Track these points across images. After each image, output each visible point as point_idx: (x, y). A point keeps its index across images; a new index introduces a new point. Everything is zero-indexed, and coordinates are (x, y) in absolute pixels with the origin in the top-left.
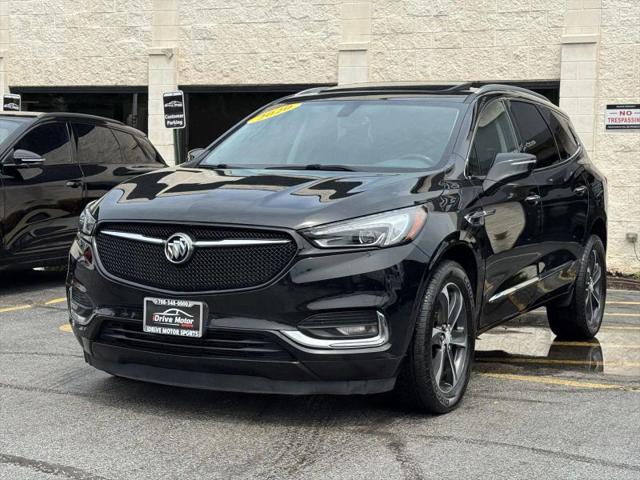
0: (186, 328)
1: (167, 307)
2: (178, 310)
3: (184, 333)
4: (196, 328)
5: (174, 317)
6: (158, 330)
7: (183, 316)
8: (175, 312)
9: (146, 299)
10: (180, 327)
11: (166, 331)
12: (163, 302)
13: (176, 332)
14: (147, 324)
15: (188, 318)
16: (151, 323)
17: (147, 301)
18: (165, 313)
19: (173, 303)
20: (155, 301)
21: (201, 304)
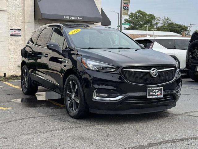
0: (159, 95)
1: (154, 90)
2: (156, 90)
3: (159, 96)
4: (161, 95)
5: (155, 93)
6: (151, 97)
7: (158, 92)
8: (156, 91)
9: (148, 88)
10: (157, 95)
11: (154, 97)
12: (153, 88)
13: (156, 97)
14: (148, 96)
15: (159, 92)
16: (150, 95)
17: (149, 89)
18: (153, 92)
19: (155, 88)
20: (151, 88)
21: (162, 88)
